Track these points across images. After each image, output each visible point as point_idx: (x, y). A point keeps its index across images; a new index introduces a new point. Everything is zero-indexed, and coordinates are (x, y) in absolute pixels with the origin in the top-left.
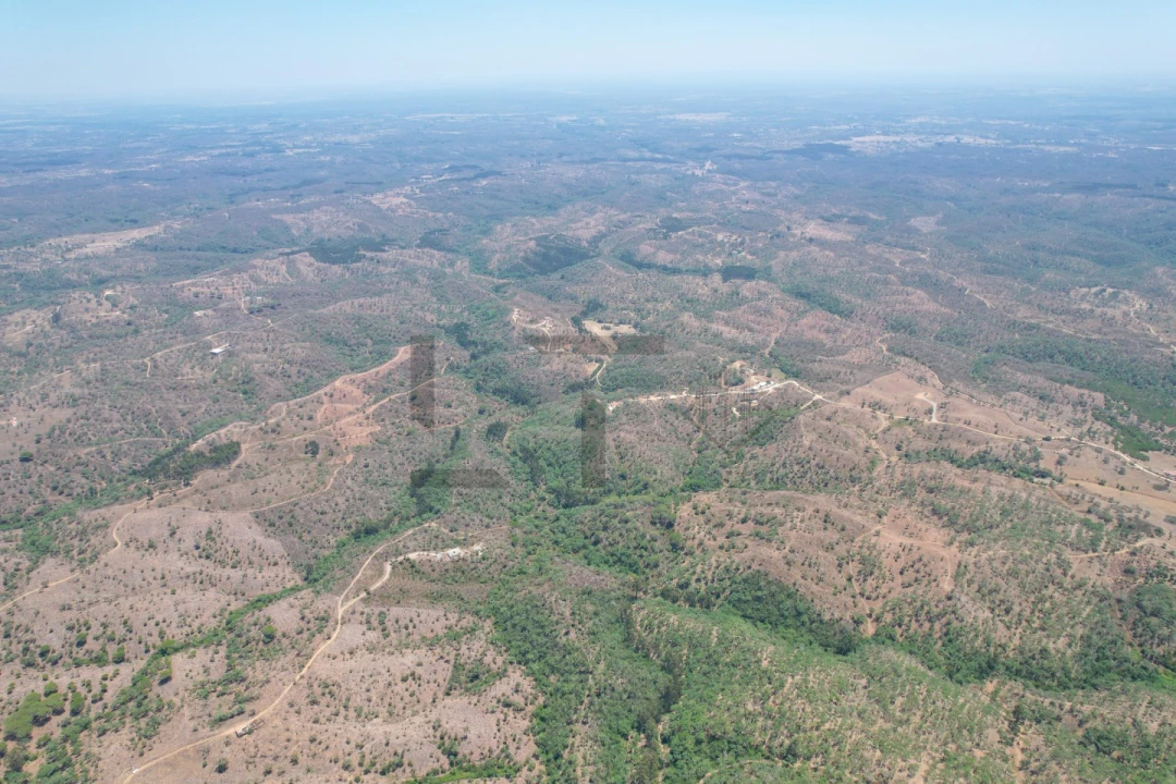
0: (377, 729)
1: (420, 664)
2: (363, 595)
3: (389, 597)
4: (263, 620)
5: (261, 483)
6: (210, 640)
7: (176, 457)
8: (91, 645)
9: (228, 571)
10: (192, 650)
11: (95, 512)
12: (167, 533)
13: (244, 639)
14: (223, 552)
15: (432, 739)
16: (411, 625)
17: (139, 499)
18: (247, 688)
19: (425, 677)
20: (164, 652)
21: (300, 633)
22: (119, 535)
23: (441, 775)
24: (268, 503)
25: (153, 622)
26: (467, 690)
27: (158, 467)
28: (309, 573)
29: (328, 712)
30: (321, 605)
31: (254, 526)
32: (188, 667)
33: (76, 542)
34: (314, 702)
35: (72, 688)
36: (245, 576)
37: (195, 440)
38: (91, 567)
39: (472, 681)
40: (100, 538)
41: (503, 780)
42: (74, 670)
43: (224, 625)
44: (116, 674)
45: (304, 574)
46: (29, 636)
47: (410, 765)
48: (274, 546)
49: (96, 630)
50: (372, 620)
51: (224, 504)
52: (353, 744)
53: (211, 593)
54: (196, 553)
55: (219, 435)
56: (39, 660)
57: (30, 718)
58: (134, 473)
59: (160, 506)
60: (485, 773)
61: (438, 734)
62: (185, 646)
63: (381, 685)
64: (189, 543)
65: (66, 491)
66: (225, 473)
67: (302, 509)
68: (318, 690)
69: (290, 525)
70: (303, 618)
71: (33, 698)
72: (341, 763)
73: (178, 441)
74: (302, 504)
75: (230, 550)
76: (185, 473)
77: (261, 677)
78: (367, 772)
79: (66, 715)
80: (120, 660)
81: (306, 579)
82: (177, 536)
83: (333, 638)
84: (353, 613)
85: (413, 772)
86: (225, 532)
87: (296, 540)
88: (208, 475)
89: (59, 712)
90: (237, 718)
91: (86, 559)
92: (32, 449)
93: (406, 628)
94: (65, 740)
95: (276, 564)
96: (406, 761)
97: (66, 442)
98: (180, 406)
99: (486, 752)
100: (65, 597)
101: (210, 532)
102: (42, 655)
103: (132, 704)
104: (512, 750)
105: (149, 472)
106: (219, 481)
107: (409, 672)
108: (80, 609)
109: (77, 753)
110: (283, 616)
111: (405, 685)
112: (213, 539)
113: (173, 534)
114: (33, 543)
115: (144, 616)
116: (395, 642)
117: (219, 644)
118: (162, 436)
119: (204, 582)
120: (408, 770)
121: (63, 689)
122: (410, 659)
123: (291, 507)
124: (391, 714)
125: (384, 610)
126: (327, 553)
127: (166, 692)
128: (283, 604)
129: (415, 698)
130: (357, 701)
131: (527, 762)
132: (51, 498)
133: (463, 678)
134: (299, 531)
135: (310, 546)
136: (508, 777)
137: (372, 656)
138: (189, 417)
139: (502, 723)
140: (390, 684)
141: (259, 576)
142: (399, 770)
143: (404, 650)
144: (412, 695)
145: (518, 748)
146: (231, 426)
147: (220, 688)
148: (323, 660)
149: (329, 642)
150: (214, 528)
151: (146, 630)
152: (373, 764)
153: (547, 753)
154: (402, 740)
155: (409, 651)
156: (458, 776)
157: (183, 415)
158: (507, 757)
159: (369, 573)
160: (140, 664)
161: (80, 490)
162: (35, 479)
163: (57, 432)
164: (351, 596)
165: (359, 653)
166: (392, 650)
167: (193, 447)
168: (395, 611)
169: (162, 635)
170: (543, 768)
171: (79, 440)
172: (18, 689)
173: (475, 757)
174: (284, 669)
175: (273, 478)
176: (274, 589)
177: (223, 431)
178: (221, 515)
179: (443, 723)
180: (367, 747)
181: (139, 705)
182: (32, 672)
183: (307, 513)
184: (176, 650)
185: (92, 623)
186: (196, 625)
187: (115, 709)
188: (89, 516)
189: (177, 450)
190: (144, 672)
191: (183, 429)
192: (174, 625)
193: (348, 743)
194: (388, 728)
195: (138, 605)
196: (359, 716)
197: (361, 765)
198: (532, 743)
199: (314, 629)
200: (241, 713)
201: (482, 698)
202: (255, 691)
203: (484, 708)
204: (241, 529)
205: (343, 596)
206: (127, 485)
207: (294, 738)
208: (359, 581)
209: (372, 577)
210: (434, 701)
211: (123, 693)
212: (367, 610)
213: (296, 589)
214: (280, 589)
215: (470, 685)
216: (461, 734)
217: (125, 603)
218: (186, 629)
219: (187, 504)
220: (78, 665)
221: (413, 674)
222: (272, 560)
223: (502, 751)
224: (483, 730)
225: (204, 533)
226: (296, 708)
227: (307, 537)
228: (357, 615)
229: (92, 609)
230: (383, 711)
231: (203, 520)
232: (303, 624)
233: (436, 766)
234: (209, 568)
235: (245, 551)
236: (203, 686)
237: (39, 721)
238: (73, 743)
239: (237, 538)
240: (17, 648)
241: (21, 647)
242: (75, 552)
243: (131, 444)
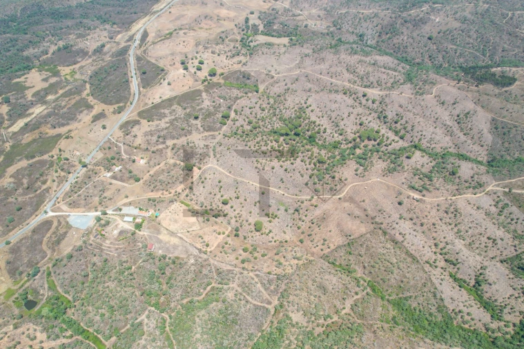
0: (459, 245)
1: (502, 239)
2: (507, 190)
3: (518, 200)
4: (457, 165)
5: (509, 106)
6: (432, 155)
7: (483, 70)
8: (398, 125)
9: (461, 135)
10: (424, 154)
11: (435, 76)
12: (452, 102)
13: (444, 166)
14: (466, 125)
15: (476, 270)
16: (515, 221)
17: (454, 80)
18: (430, 185)
19: (499, 246)
20: (416, 147)
21: (466, 182)
22: (436, 91)
23: (465, 285)
24: (504, 117)
25: (420, 133)
26: (512, 269)
27: (472, 71)
28: (492, 161)
29: (448, 220)
30: (484, 178)
31: (488, 124)
32: (418, 159)
33: (421, 83)
34: (446, 212)
35: (383, 135)
36: (466, 141)
37: (498, 66)
38: (418, 97)
39: (518, 268)
40: (429, 87)
41: (489, 315)
42: (388, 130)
43: (442, 154)
44: (397, 142)
45: (490, 159)
46: (385, 108)
47: (458, 269)
48: (489, 138)
49: (403, 122)
50: (500, 203)
51: (484, 105)
52: (445, 240)
53: (448, 138)
54: (456, 118)
55: (510, 70)
56: (382, 118)
57: (367, 136)
58: (461, 67)
59: (459, 89)
60: (484, 304)
61: (481, 271)
62: (424, 151)
63: (477, 231)
64: (457, 112)
65: (433, 60)
66: (497, 91)
67: (516, 130)
68: (452, 209)
69: (504, 134)
70: (472, 177)
71: (372, 130)
72: (435, 242)
73: (490, 62)
74: (519, 129)
75: (469, 126)
76: (481, 80)
77: (437, 186)
78: (441, 254)
79: (376, 143)
80: (402, 138)
81: (488, 162)
82: (455, 106)
83: (477, 196)
84: (495, 193)
85: (456, 272)
86: (474, 117)
87: (500, 142)
88: (488, 87)
89: (375, 140)
90: (418, 192)
91: (419, 93)
92: (434, 35)
93: (512, 220)
94: (370, 150)
95: (482, 146)
96: (458, 266)
97: (447, 39)
98: (505, 46)
99: (493, 299)
100: (404, 102)
101: (468, 113)
102: (384, 117)
103: (394, 156)
104: (506, 311)
105: (466, 71)
106: (491, 93)
107: (494, 238)
108: (404, 110)
109: (370, 157)
110: (466, 169)
111: (487, 240)
112: (467, 117)
113: (455, 104)
114: (409, 74)
115: (420, 129)
116: (501, 221)
117: (434, 160)
118: (485, 57)
119: (450, 132)
120: (456, 270)
121: (381, 134)
122: (500, 233)
123: (512, 127)
124: (470, 244)
125: (510, 204)
126: (508, 158)
127: (406, 162)
128: (470, 165)
129: (486, 249)
130: (462, 227)
131: (508, 322)
132: (426, 60)
133: (516, 263)
134: (506, 139)
135: (504, 149)
136: (492, 316)
137: (485, 217)
138: (504, 54)
139: (514, 297)
140: (481, 234)
141: (471, 146)
142: (452, 266)
143: (501, 228)
144: (485, 247)
145: (510, 313)
146: (520, 68)
147: (421, 176)
148: (464, 200)
149: (474, 196)
150: (471, 112)
151: (417, 134)
152: (445, 254)
153: (522, 330)
154: (464, 258)
155: (503, 230)
156: (472, 292)
157: (503, 51)
158: (501, 310)
159: (520, 183)
160: (406, 145)
161: (437, 62)
162: (427, 49)
163: (448, 32)
164: (501, 186)
165: (481, 211)
166: (496, 223)
167: (494, 69)
168: (514, 209)
169: (420, 140)
170: (512, 332)
171: (453, 41)
172: (371, 123)
173: (486, 296)
174: (447, 190)
175: (517, 107)
176: (472, 156)
177: (514, 69)
178: (479, 109)
179: (487, 270)
180: (449, 247)
181: (395, 158)
182: (378, 121)
183: (518, 134)
184: (420, 150)
185: (404, 118)
186: (433, 146)
187: (388, 153)
188: (432, 76)
189: (487, 67)
190: (405, 149)
191: (497, 58)
192: (426, 140)
193: (444, 238)
194: (463, 248)
195: (421, 123)
196: (457, 233)
197: (441, 249)
198: (519, 319)
199: (472, 185)
200: (421, 191)
201: (516, 280)
202: (431, 188)
203: (512, 284)
204: (482, 121)
205: (497, 183)
206: (454, 71)
207: (429, 217)
208: (511, 182)
209: (519, 186)
210: (492, 258)
211: (394, 150)
212: (502, 197)
213: (480, 163)
214: (475, 158)
215: (515, 268)
216: (490, 281)
217: (418, 119)
218: (429, 145)
219: (469, 95)
220: (390, 129)
221: (495, 240)
222: (482, 143)
223: (501, 306)
224: (501, 290)
225: (466, 112)
226: (439, 208)
227: (506, 145)
228: (495, 196)
229: (407, 113)
230: (468, 241)
231: (470, 106)
232: (470, 180)
233: (468, 280)
234: (456, 128)
235: (475, 131)
236: (418, 170)
237: (369, 139)
238: (372, 154)
239: (477, 124)
240: (380, 110)
241: (381, 110)
242: (418, 87)
243: (470, 53)
